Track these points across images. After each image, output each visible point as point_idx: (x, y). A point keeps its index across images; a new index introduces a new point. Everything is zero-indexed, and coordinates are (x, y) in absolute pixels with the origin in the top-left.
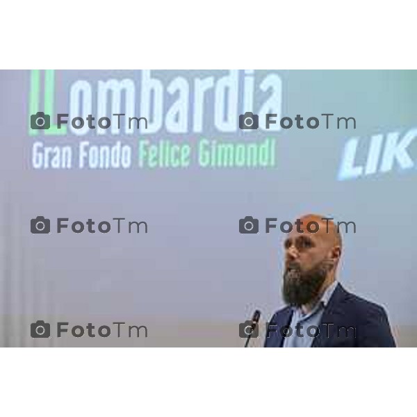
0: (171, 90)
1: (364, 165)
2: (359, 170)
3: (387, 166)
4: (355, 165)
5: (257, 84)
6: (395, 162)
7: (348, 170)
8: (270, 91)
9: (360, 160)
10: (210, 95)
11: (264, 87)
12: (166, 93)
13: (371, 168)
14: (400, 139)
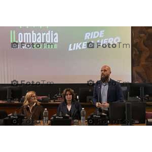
0: (38, 35)
1: (73, 48)
2: (72, 49)
3: (77, 48)
4: (71, 48)
5: (53, 34)
6: (78, 48)
7: (70, 49)
8: (56, 36)
9: (72, 48)
10: (45, 36)
11: (55, 35)
12: (37, 35)
13: (74, 49)
14: (79, 44)
